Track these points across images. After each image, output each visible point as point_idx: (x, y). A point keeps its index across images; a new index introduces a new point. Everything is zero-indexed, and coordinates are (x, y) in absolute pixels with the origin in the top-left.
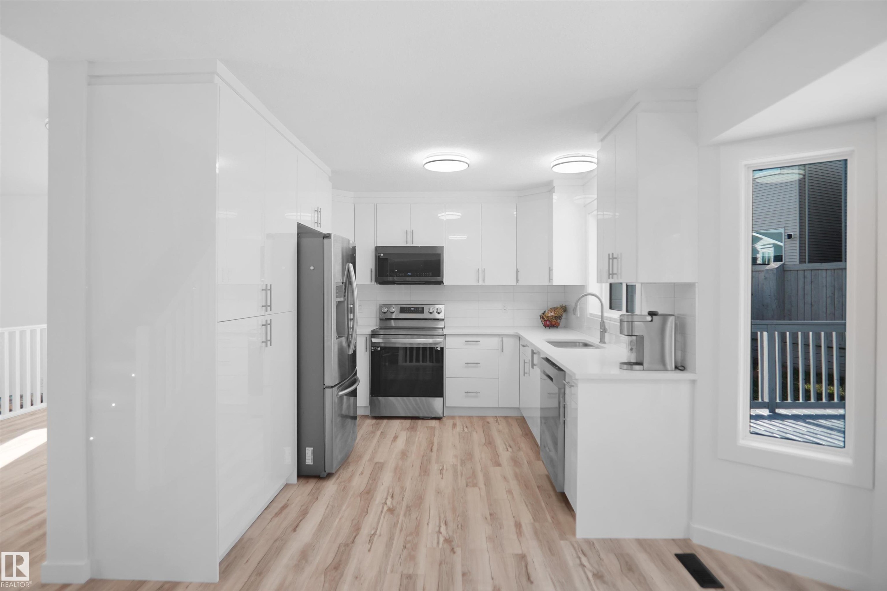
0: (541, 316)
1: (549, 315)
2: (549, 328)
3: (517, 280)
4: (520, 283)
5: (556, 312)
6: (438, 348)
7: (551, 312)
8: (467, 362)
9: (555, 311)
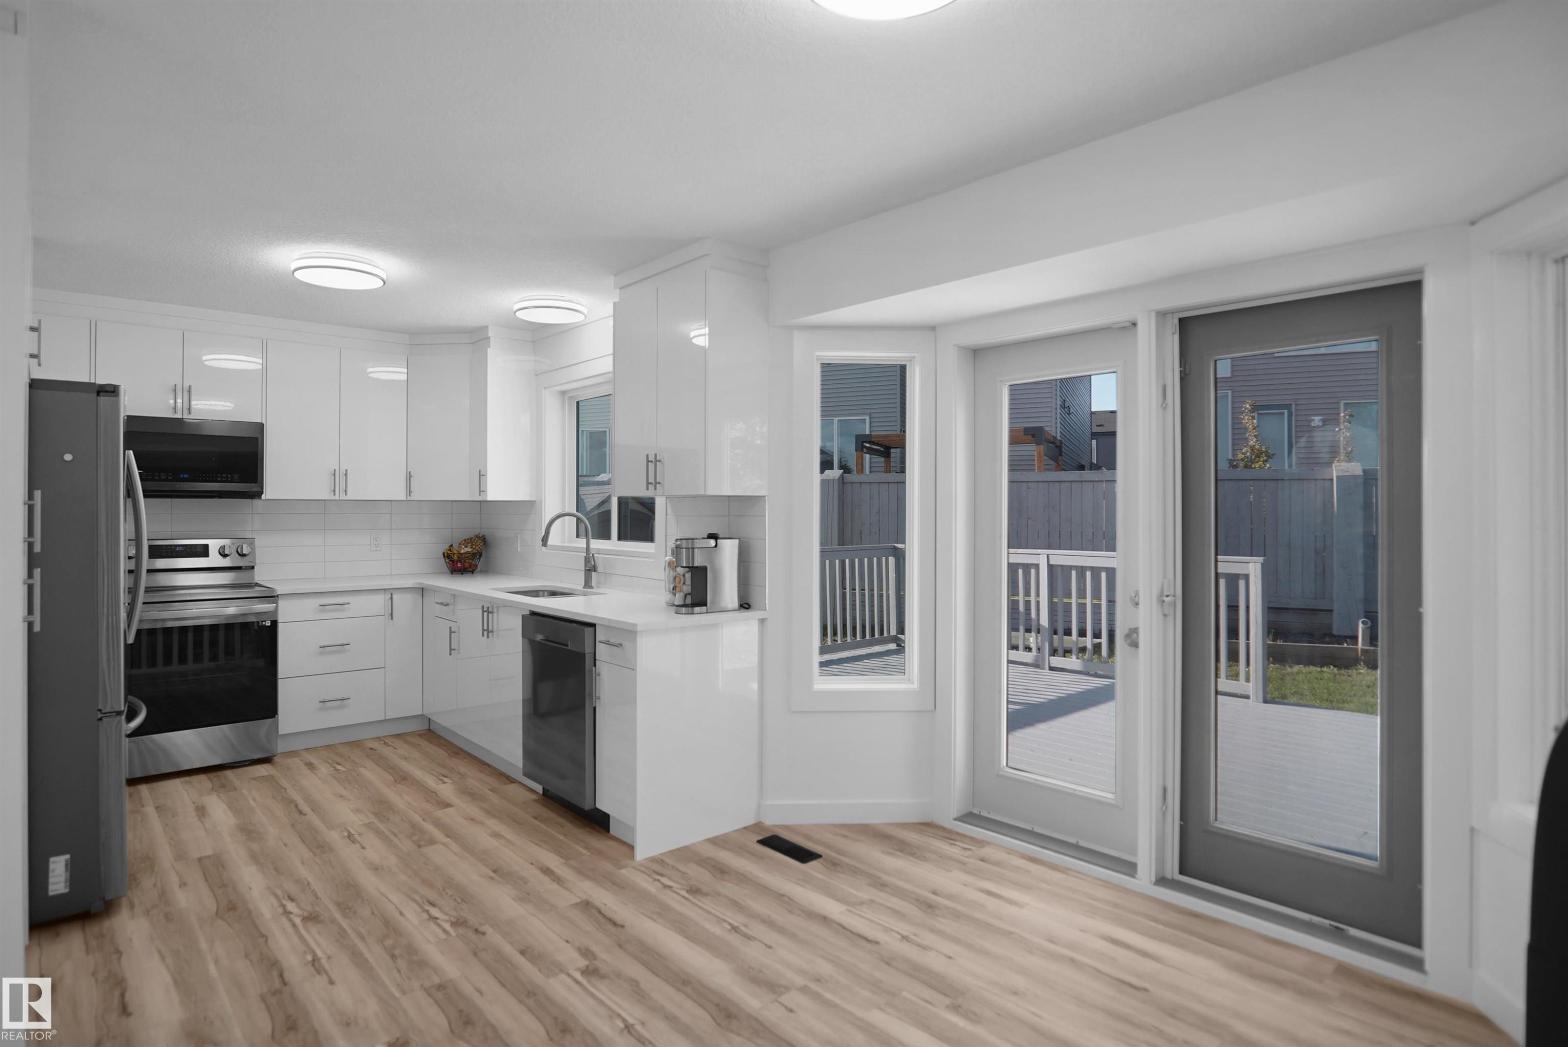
0: (446, 554)
1: (462, 551)
2: (462, 574)
3: (409, 492)
4: (415, 497)
5: (474, 547)
6: (265, 621)
7: (466, 547)
8: (322, 645)
9: (472, 545)
